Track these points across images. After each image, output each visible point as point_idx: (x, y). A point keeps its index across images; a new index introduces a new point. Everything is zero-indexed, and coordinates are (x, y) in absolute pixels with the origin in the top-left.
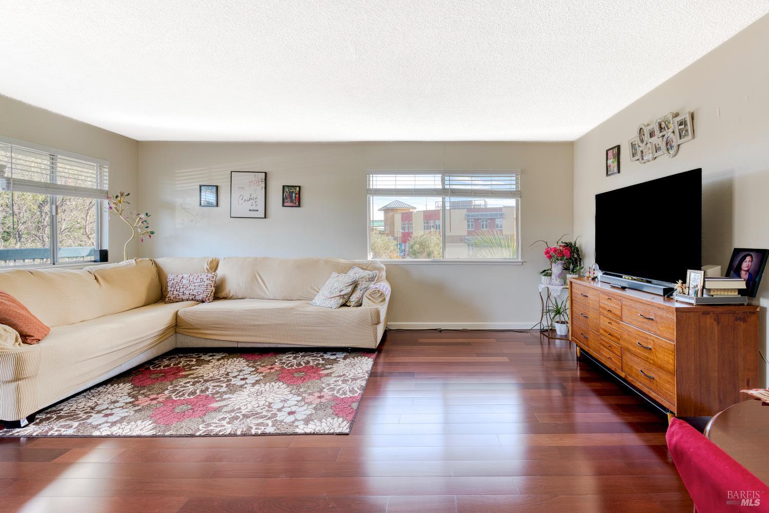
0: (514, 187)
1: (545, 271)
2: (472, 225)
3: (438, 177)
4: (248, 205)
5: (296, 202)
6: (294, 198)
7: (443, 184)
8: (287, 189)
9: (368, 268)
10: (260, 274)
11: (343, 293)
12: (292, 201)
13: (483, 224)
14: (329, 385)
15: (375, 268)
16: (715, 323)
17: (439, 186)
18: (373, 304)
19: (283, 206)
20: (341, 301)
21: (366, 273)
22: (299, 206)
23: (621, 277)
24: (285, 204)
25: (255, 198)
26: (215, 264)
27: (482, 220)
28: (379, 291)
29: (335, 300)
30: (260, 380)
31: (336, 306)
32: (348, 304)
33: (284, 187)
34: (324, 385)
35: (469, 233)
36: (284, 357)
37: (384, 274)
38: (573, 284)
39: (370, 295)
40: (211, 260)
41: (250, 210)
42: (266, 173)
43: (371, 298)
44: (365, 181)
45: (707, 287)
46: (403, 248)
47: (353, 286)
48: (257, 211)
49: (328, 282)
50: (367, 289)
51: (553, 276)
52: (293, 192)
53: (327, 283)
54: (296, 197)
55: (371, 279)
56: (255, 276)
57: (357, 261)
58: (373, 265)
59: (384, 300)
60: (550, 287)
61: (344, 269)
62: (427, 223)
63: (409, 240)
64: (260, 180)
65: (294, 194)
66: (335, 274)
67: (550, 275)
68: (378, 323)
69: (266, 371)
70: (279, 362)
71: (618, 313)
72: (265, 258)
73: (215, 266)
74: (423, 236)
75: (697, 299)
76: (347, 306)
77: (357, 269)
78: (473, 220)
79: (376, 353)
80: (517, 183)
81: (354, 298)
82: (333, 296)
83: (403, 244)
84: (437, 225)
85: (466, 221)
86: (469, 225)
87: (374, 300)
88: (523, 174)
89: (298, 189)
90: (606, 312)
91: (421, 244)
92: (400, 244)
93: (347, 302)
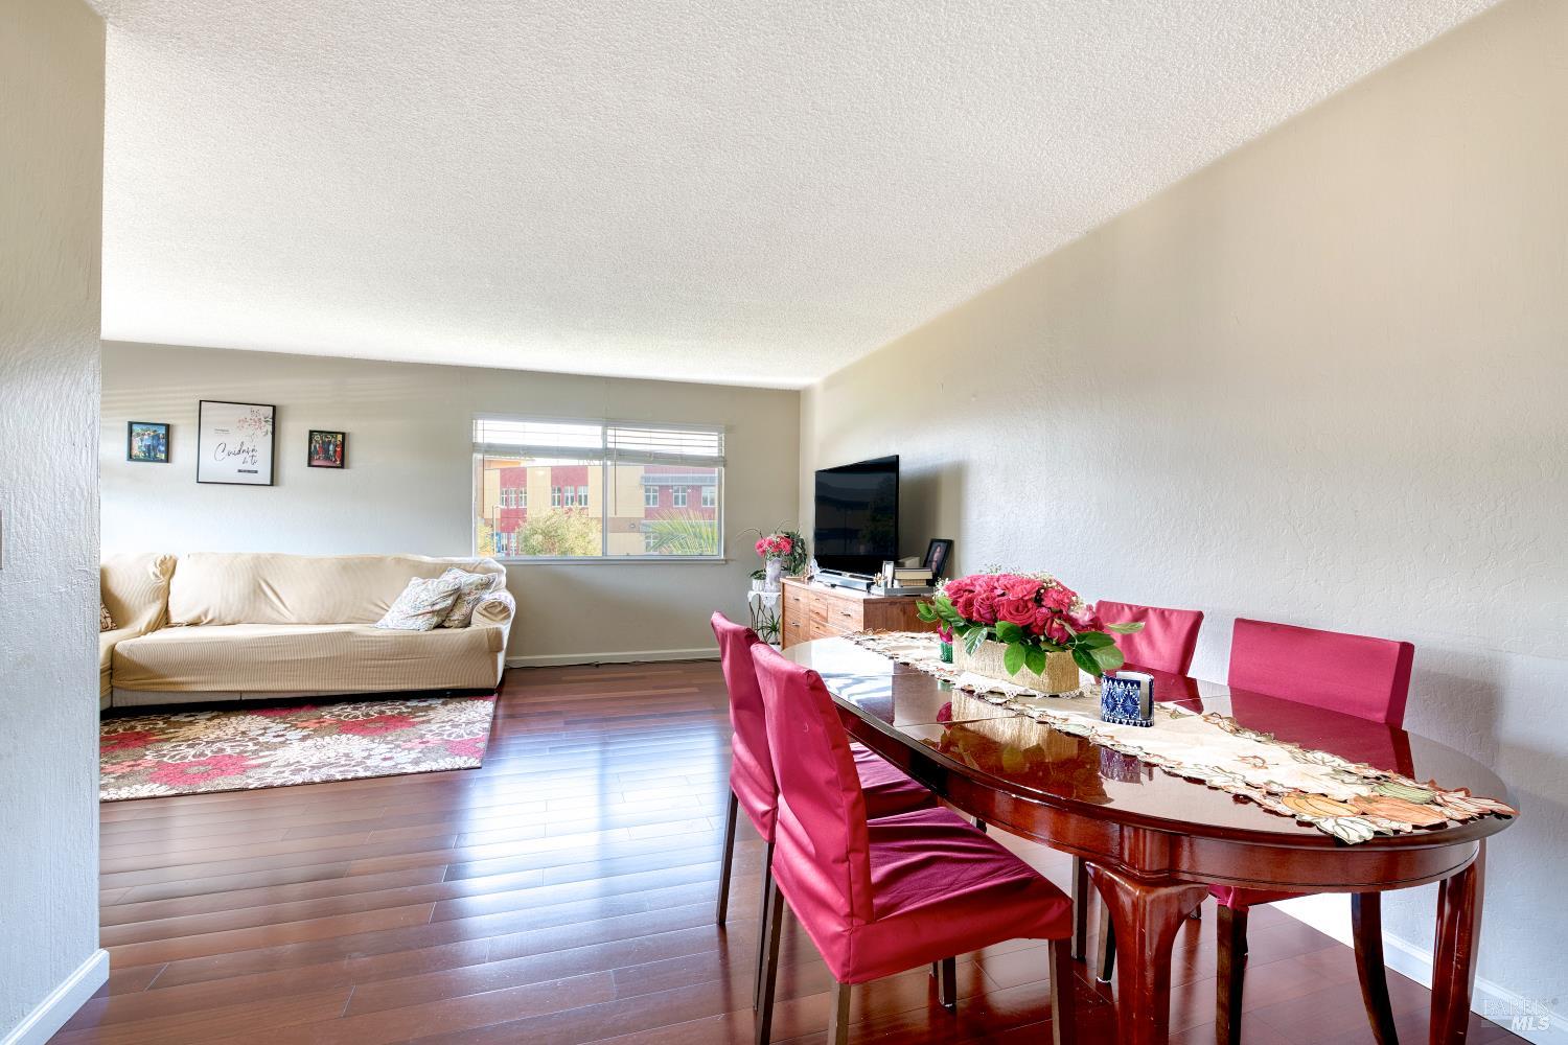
0: (716, 450)
1: (757, 572)
2: (655, 497)
3: (598, 429)
4: (237, 462)
5: (336, 460)
6: (331, 453)
7: (605, 441)
8: (317, 437)
9: (478, 569)
10: (270, 582)
11: (437, 607)
12: (327, 458)
13: (677, 497)
14: (431, 731)
15: (487, 571)
16: (901, 614)
17: (598, 444)
18: (490, 622)
19: (310, 465)
20: (435, 620)
21: (476, 578)
22: (342, 466)
23: (840, 574)
24: (315, 463)
25: (251, 449)
26: (170, 564)
27: (675, 488)
28: (500, 603)
29: (426, 618)
30: (309, 735)
31: (427, 627)
32: (446, 625)
33: (311, 432)
34: (423, 732)
35: (649, 514)
36: (336, 710)
37: (503, 579)
38: (786, 586)
39: (485, 609)
40: (162, 557)
41: (240, 471)
42: (274, 407)
43: (486, 614)
44: (469, 431)
45: (897, 577)
46: (504, 542)
47: (455, 596)
48: (256, 472)
49: (405, 591)
50: (478, 600)
51: (768, 580)
52: (330, 442)
53: (404, 594)
54: (335, 451)
55: (486, 585)
56: (260, 585)
57: (456, 559)
58: (486, 566)
59: (509, 616)
60: (762, 593)
61: (435, 572)
62: (559, 490)
63: (519, 527)
64: (263, 419)
65: (331, 447)
66: (415, 580)
67: (764, 579)
68: (499, 649)
69: (312, 724)
70: (328, 714)
71: (825, 615)
72: (274, 556)
73: (171, 569)
74: (551, 518)
75: (887, 591)
76: (444, 627)
77: (457, 572)
78: (657, 488)
79: (496, 695)
80: (720, 445)
81: (457, 616)
82: (420, 612)
83: (504, 535)
84: (580, 496)
85: (643, 491)
86: (648, 498)
87: (493, 617)
88: (729, 431)
89: (340, 437)
90: (814, 616)
91: (546, 534)
92: (497, 534)
93: (443, 621)
